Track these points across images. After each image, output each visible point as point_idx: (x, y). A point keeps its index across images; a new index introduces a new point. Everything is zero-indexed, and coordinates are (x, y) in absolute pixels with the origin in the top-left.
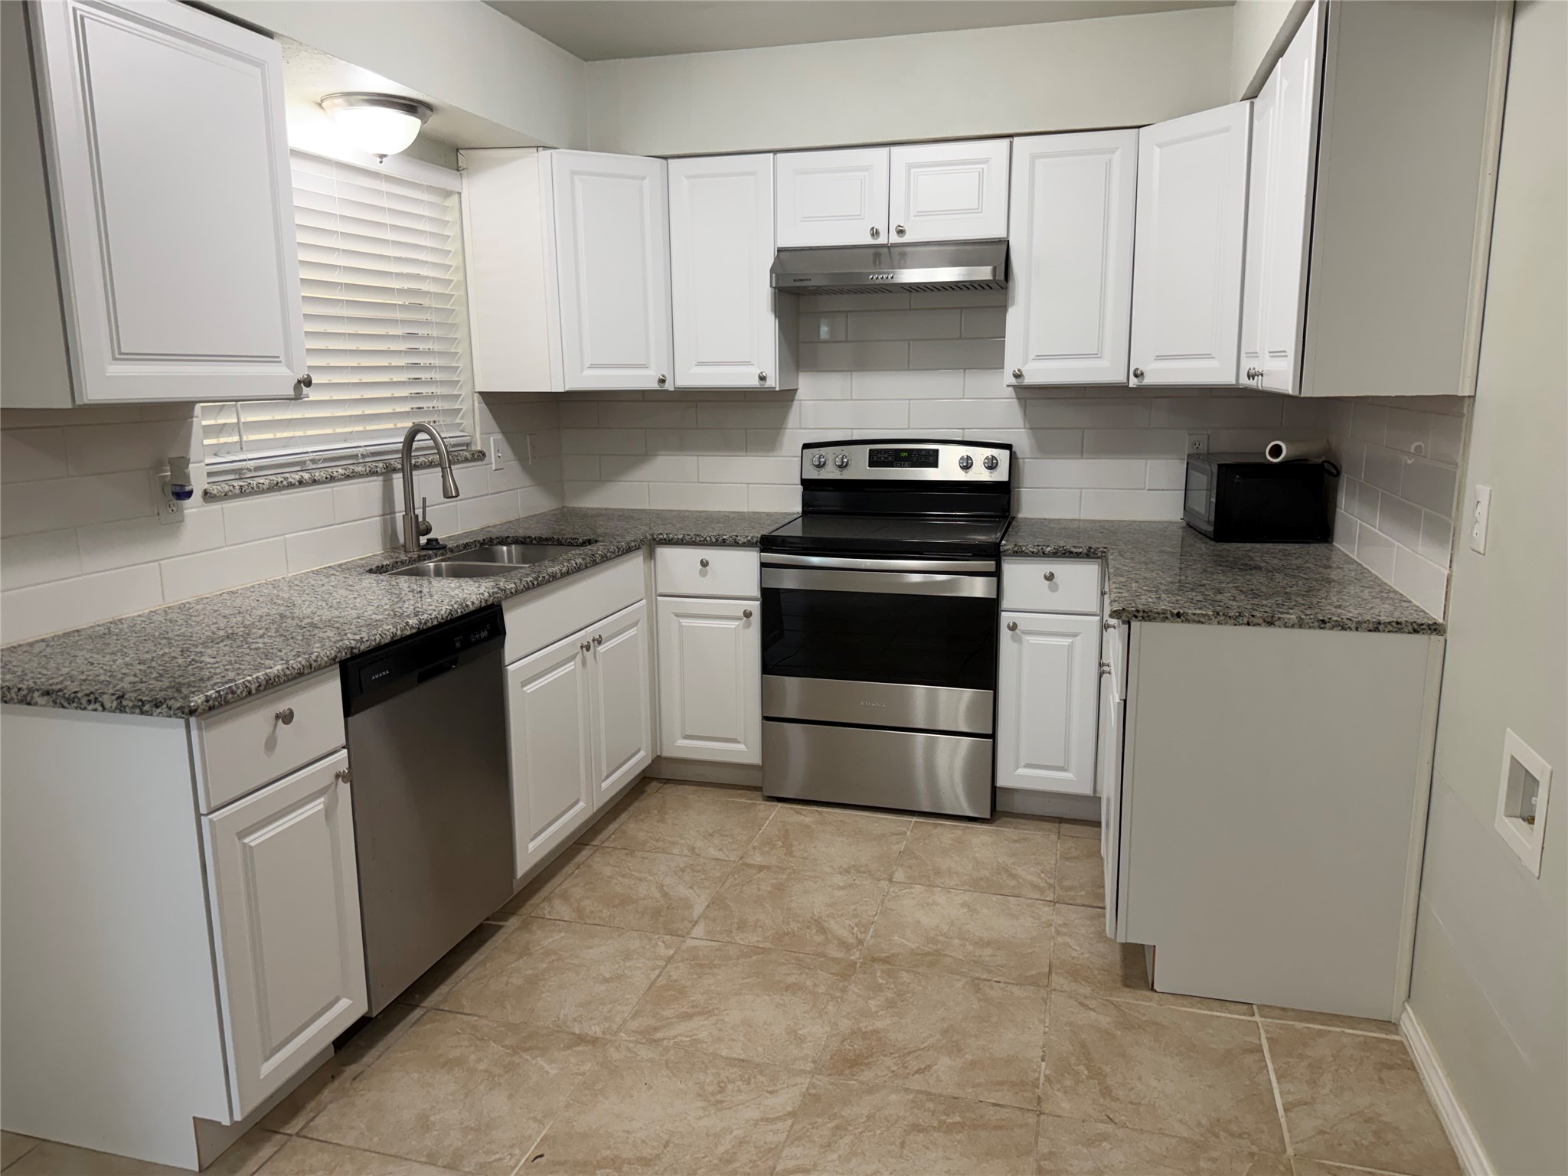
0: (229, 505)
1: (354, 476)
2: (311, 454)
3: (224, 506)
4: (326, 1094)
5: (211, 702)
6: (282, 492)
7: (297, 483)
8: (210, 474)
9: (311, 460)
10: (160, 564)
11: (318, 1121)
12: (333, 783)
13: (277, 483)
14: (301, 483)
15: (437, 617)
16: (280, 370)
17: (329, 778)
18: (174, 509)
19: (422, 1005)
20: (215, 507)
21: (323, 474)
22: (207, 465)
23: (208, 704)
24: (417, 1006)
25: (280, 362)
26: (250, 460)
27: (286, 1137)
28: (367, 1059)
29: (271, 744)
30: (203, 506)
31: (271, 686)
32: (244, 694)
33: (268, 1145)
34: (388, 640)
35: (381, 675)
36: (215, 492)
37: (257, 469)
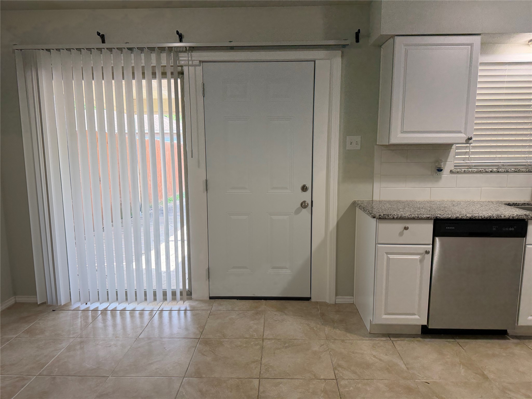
0: (459, 176)
1: (519, 172)
2: (502, 163)
3: (457, 175)
4: (407, 339)
5: (380, 217)
6: (483, 174)
7: (489, 172)
8: (455, 166)
9: (502, 165)
10: (431, 189)
11: (399, 342)
12: (423, 253)
13: (480, 171)
14: (491, 172)
15: (482, 217)
16: (463, 135)
17: (423, 251)
18: (438, 174)
19: (456, 340)
20: (453, 175)
21: (503, 170)
22: (454, 163)
23: (379, 217)
24: (455, 339)
25: (462, 133)
26: (473, 163)
27: (390, 339)
28: (426, 340)
29: (401, 234)
30: (449, 175)
31: (401, 219)
32: (392, 218)
33: (385, 338)
34: (454, 218)
35: (450, 228)
36: (454, 171)
37: (475, 166)
